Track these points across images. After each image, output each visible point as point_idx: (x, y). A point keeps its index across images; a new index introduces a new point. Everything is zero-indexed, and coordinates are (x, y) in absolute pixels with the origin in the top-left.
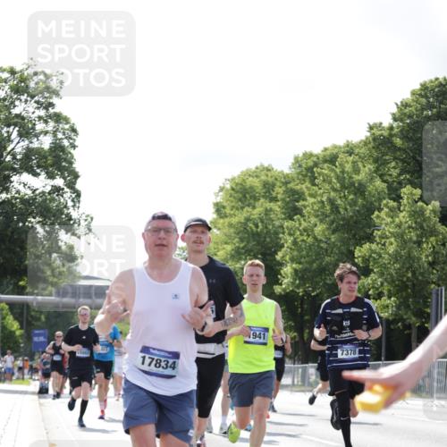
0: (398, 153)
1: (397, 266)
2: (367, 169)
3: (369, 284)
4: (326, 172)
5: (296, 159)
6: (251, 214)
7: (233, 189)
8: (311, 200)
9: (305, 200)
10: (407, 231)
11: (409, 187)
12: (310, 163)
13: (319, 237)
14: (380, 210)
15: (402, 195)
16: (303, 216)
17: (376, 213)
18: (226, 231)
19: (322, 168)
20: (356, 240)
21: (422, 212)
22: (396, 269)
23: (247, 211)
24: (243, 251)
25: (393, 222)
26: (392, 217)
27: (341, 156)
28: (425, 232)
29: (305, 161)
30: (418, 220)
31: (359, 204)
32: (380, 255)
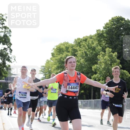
0: (105, 38)
1: (105, 71)
2: (96, 43)
3: (96, 77)
4: (84, 44)
5: (75, 40)
6: (62, 56)
7: (57, 49)
8: (80, 52)
9: (78, 52)
10: (107, 61)
11: (108, 48)
12: (79, 41)
13: (82, 63)
14: (100, 55)
15: (106, 51)
16: (77, 57)
17: (99, 56)
18: (55, 61)
19: (83, 43)
20: (93, 64)
21: (112, 56)
22: (104, 72)
23: (61, 55)
24: (60, 67)
25: (103, 58)
26: (103, 57)
27: (88, 39)
28: (113, 62)
29: (78, 41)
30: (111, 58)
31: (93, 53)
32: (99, 68)
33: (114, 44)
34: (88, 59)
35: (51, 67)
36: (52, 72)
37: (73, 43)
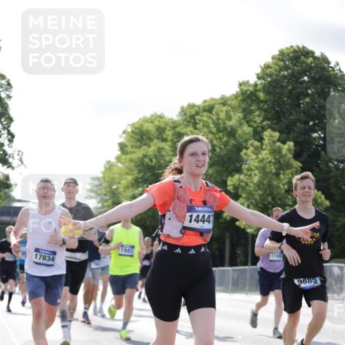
0: (261, 105)
1: (260, 192)
2: (237, 116)
4: (205, 119)
5: (183, 110)
6: (148, 152)
7: (133, 132)
10: (268, 165)
11: (269, 130)
12: (193, 112)
14: (247, 148)
15: (264, 137)
17: (244, 151)
18: (127, 164)
19: (202, 116)
20: (228, 172)
21: (279, 150)
22: (259, 195)
23: (144, 150)
24: (141, 180)
25: (257, 158)
26: (256, 154)
27: (217, 106)
28: (282, 166)
29: (189, 110)
30: (277, 157)
31: (230, 144)
32: (247, 184)
33: (284, 121)
34: (216, 158)
35: (117, 180)
36: (120, 193)
37: (177, 116)
